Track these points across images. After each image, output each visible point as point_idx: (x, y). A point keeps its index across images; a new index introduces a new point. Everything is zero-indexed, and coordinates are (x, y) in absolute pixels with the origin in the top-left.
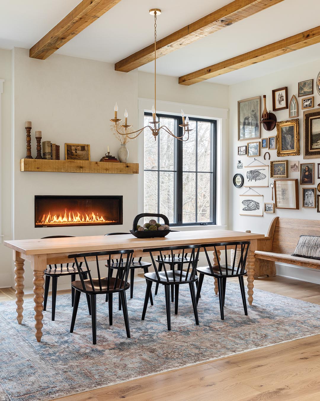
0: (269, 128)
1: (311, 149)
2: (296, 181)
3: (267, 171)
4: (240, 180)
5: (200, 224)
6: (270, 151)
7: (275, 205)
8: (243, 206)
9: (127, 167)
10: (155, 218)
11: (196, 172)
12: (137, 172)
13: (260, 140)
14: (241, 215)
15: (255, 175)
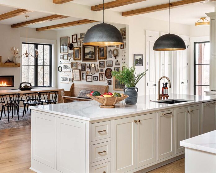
0: (71, 49)
1: (85, 58)
2: (80, 70)
3: (70, 66)
4: (61, 69)
5: (45, 86)
6: (71, 58)
7: (73, 79)
8: (62, 79)
9: (16, 64)
10: (27, 84)
11: (43, 66)
12: (20, 67)
13: (68, 54)
14: (61, 83)
15: (66, 67)
